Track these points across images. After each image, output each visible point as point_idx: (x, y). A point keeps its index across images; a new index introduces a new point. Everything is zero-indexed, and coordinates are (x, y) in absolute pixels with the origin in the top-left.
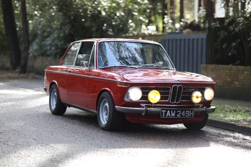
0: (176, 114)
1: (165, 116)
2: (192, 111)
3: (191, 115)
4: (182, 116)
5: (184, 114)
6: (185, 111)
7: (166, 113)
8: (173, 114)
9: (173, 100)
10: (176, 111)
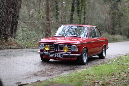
0: (54, 55)
1: (50, 56)
2: (61, 55)
3: (61, 56)
4: (57, 56)
5: (58, 56)
6: (58, 54)
7: (50, 55)
8: (53, 55)
9: (56, 50)
10: (54, 54)
